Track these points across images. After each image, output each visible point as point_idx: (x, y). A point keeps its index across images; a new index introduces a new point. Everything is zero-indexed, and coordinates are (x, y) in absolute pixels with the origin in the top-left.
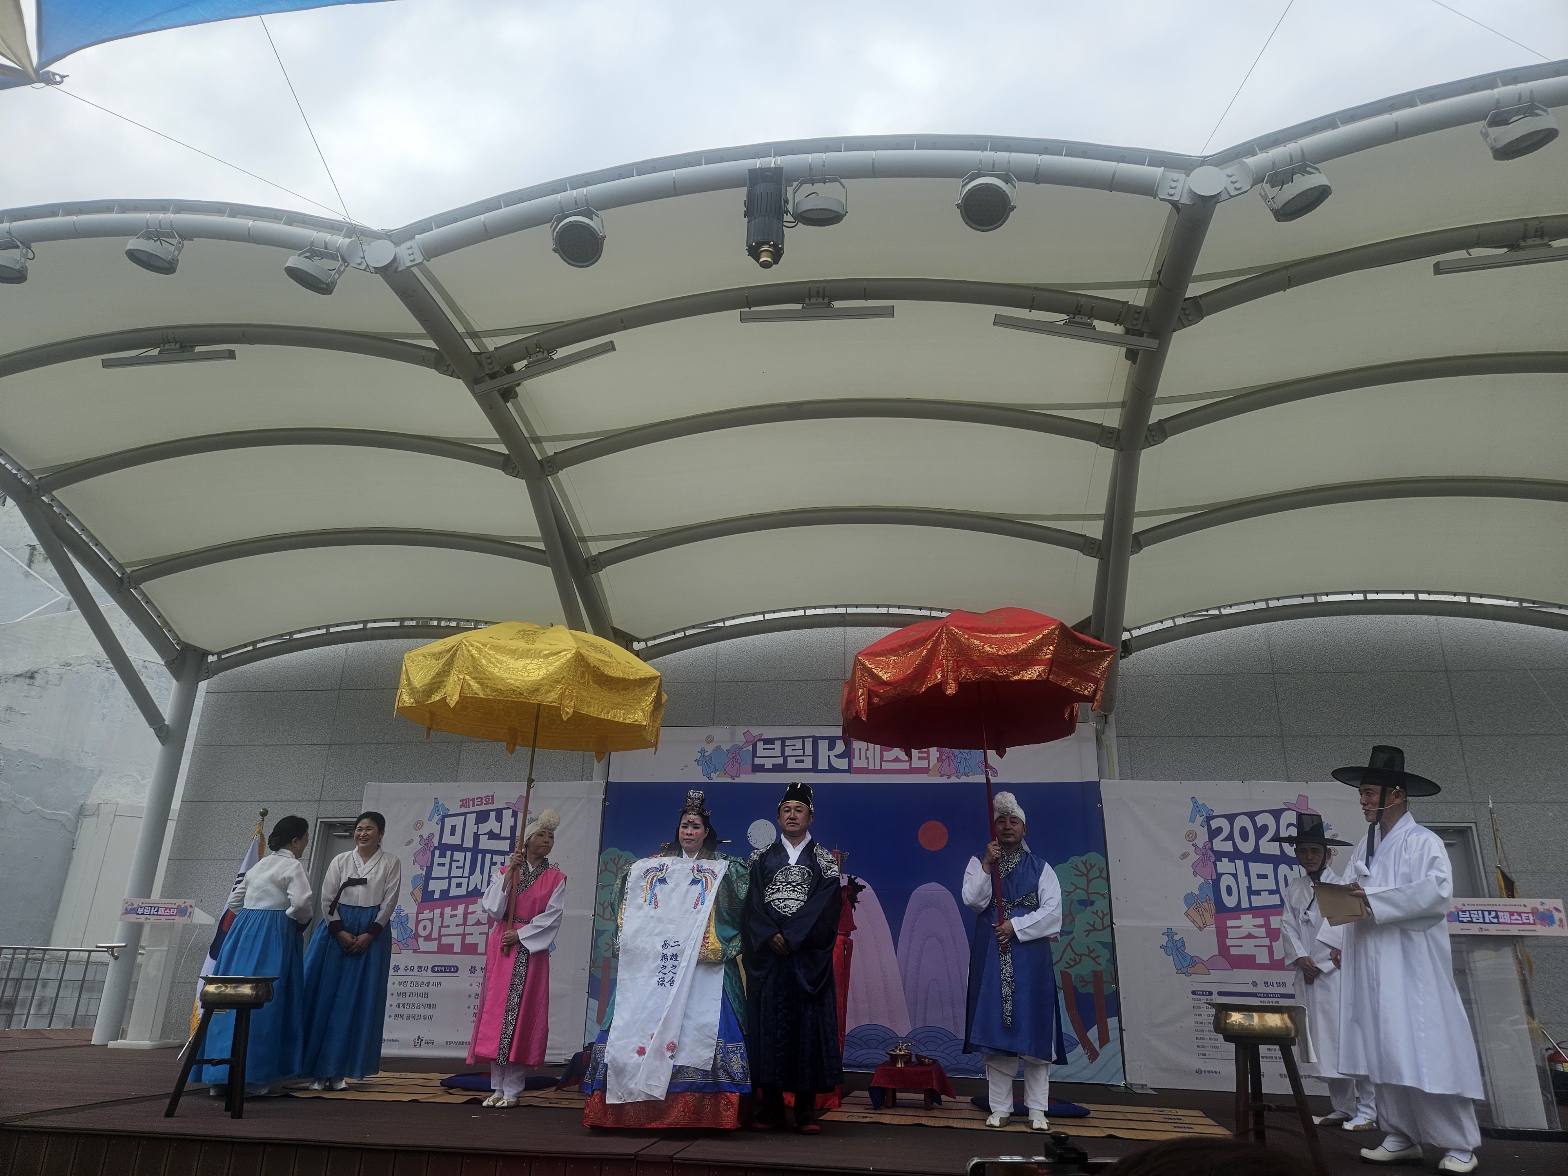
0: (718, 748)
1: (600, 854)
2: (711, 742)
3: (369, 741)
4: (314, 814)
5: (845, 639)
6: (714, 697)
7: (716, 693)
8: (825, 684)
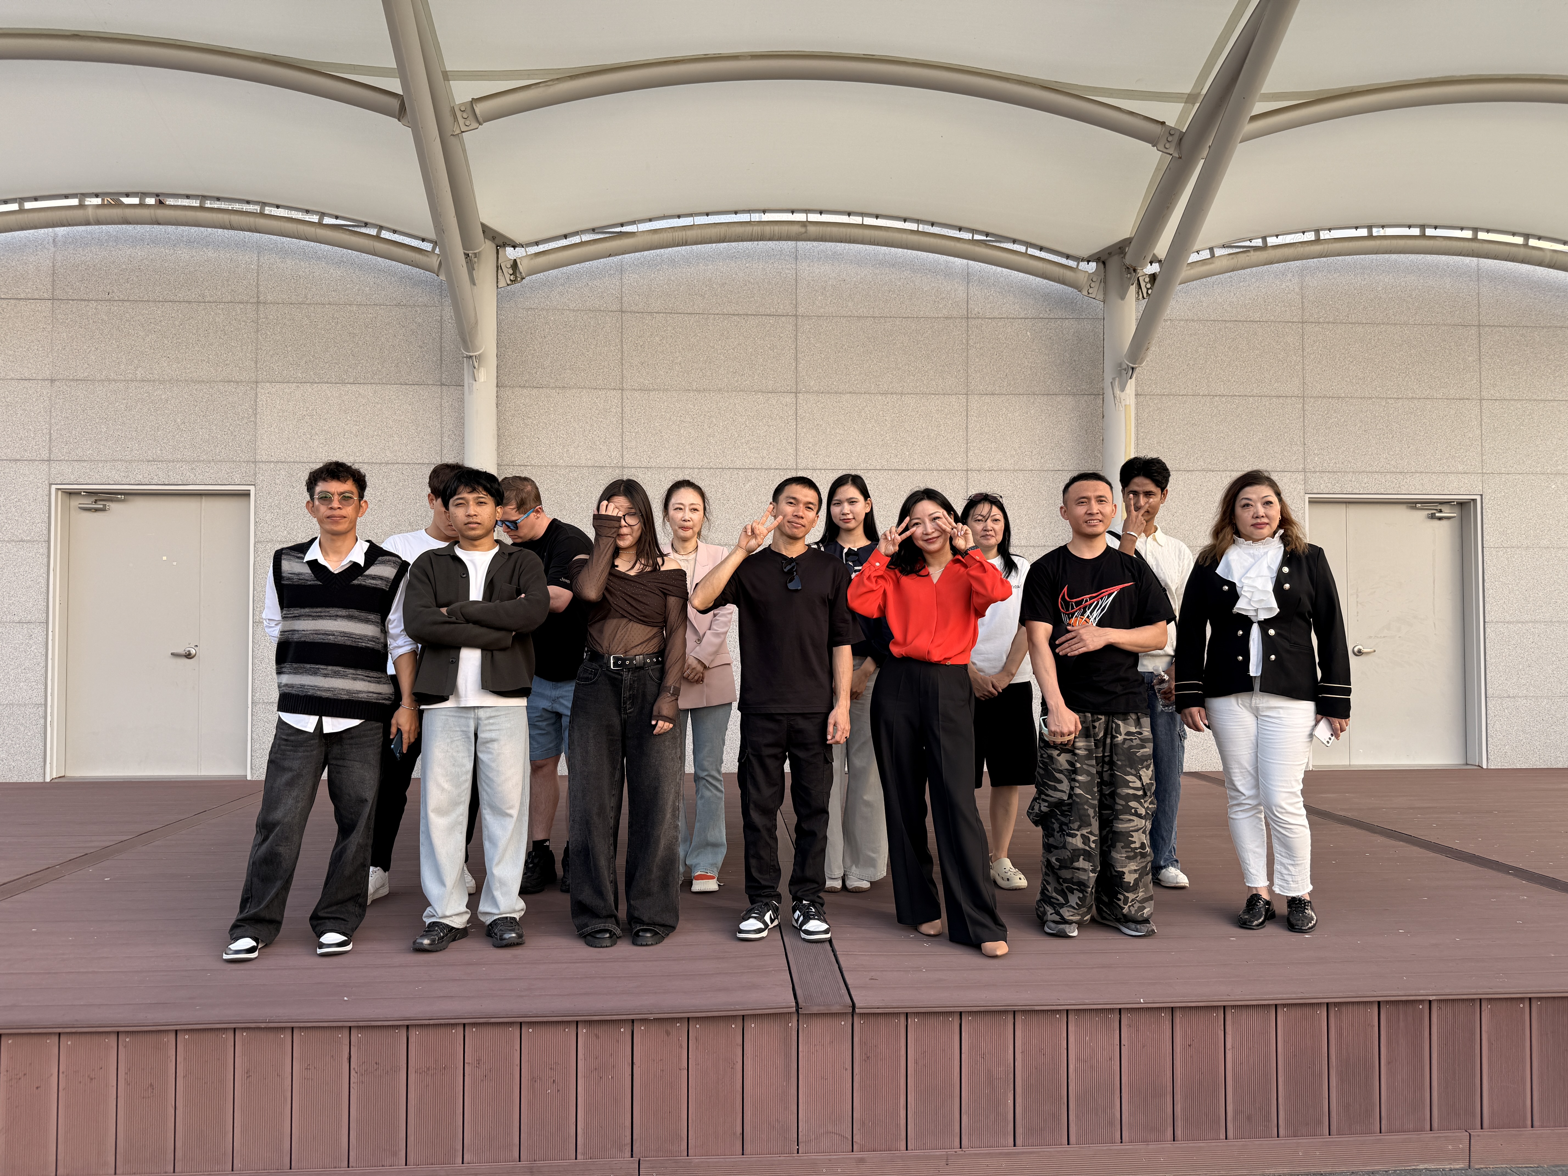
3: (113, 376)
4: (44, 480)
5: (796, 259)
6: (621, 333)
7: (624, 327)
8: (771, 321)
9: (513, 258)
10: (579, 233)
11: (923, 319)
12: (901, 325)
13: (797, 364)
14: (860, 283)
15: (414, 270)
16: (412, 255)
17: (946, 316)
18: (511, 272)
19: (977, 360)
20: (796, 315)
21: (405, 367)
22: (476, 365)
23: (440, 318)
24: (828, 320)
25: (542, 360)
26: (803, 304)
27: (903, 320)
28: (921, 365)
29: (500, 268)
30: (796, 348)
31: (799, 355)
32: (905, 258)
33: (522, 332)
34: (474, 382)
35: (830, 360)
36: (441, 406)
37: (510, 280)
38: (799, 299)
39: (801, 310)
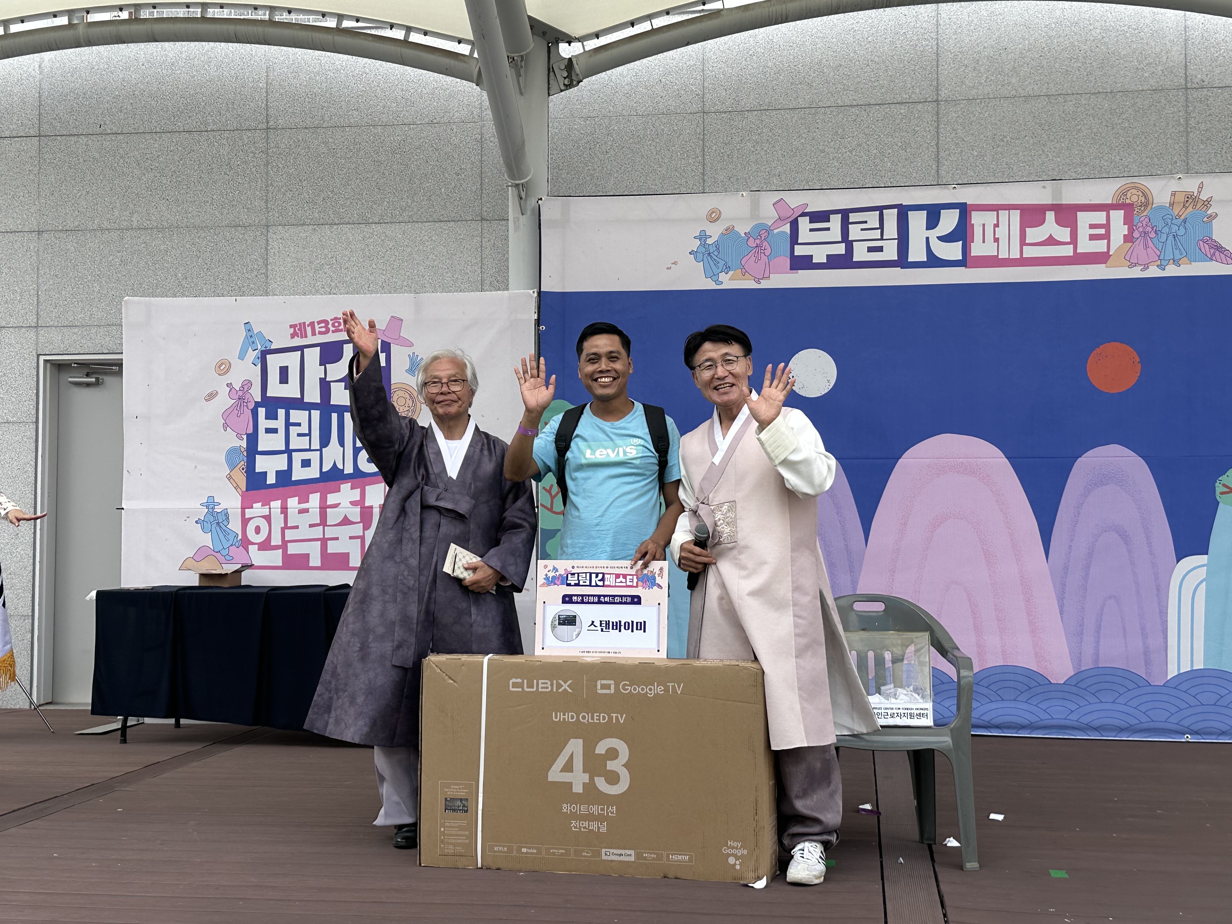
0: (730, 231)
2: (717, 219)
3: (106, 225)
4: (31, 349)
5: (938, 25)
6: (703, 140)
7: (706, 132)
8: (902, 111)
9: (567, 57)
10: (649, 17)
11: (1121, 94)
12: (1089, 105)
13: (938, 167)
14: (1029, 51)
15: (449, 79)
16: (447, 61)
17: (1154, 88)
18: (565, 74)
19: (1202, 147)
20: (937, 101)
21: (439, 200)
22: (523, 195)
23: (480, 136)
24: (983, 104)
25: (603, 182)
26: (947, 85)
27: (1092, 97)
28: (1118, 157)
29: (551, 70)
30: (937, 144)
31: (942, 154)
32: (1093, 13)
33: (579, 147)
34: (521, 216)
35: (985, 159)
36: (481, 246)
37: (564, 84)
38: (942, 79)
39: (944, 93)
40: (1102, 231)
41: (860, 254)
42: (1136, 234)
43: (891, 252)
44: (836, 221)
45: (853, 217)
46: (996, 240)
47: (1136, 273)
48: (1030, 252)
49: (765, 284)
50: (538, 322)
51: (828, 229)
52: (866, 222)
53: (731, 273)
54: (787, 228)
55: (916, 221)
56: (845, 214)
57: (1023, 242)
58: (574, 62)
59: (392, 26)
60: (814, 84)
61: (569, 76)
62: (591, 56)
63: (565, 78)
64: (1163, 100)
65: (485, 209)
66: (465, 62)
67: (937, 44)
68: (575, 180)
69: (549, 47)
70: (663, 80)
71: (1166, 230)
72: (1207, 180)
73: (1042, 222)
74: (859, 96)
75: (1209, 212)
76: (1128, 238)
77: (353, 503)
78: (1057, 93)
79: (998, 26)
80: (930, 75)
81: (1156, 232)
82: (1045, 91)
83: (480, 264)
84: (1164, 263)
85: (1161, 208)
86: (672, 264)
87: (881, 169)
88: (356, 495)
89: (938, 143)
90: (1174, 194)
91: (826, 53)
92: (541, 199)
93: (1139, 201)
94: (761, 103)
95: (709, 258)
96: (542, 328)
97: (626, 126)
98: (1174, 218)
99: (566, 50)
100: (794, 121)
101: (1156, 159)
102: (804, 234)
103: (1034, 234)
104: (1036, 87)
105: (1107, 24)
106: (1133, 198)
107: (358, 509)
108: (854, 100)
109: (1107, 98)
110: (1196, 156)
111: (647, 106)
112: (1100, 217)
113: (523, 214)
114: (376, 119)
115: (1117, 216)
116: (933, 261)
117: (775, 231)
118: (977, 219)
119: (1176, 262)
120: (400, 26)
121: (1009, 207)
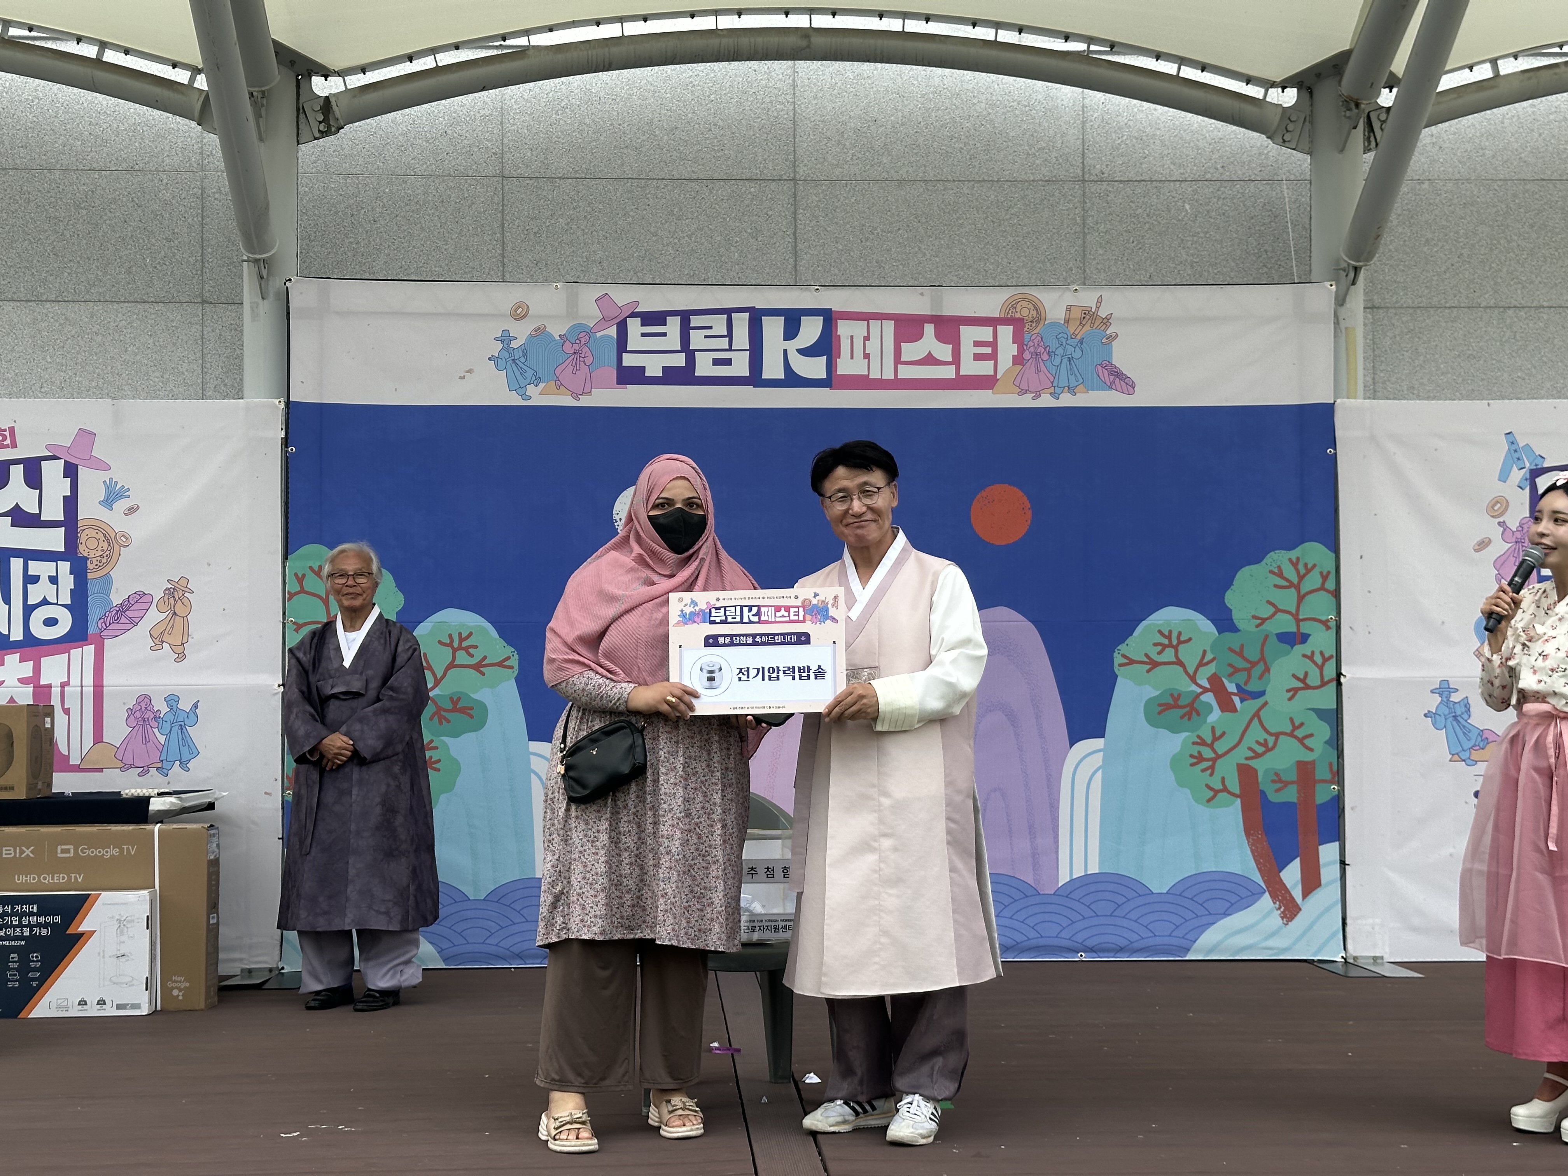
0: (540, 332)
1: (285, 557)
2: (524, 316)
5: (794, 86)
6: (503, 211)
7: (506, 202)
8: (752, 190)
9: (324, 94)
10: (433, 51)
11: (1009, 183)
12: (972, 195)
13: (796, 261)
14: (903, 125)
15: (157, 113)
16: (157, 90)
17: (1047, 178)
18: (321, 118)
19: (1101, 251)
20: (794, 179)
21: (143, 273)
22: (265, 273)
23: (200, 191)
24: (849, 187)
25: (369, 260)
26: (806, 161)
27: (976, 185)
28: (1005, 260)
29: (301, 111)
30: (795, 233)
31: (800, 246)
32: (978, 83)
33: (337, 213)
34: (260, 300)
35: (852, 254)
36: (202, 338)
37: (319, 131)
38: (800, 152)
39: (802, 171)
40: (989, 350)
41: (704, 367)
42: (1027, 355)
43: (741, 367)
44: (673, 326)
45: (695, 321)
46: (867, 356)
47: (1026, 402)
48: (905, 372)
49: (585, 402)
50: (286, 442)
51: (664, 334)
52: (711, 328)
53: (542, 385)
54: (613, 331)
55: (773, 328)
56: (685, 316)
57: (898, 360)
58: (333, 103)
59: (79, 40)
60: (644, 149)
61: (326, 120)
62: (354, 97)
63: (320, 122)
64: (1057, 193)
65: (207, 287)
66: (183, 93)
67: (794, 109)
68: (332, 255)
69: (298, 81)
70: (449, 132)
71: (1060, 351)
72: (1107, 294)
73: (919, 336)
74: (700, 167)
75: (1108, 332)
76: (1018, 360)
77: (23, 681)
78: (935, 179)
79: (867, 92)
80: (786, 148)
81: (1049, 353)
82: (921, 175)
83: (200, 362)
84: (1058, 390)
85: (1054, 324)
86: (467, 372)
87: (727, 260)
88: (27, 670)
89: (796, 230)
90: (1069, 309)
91: (658, 111)
92: (290, 280)
93: (1030, 316)
94: (577, 169)
95: (513, 365)
96: (292, 450)
97: (400, 188)
98: (1069, 338)
99: (320, 86)
100: (618, 195)
101: (1048, 264)
102: (634, 340)
103: (911, 351)
104: (911, 170)
105: (994, 98)
106: (1024, 311)
107: (30, 689)
108: (693, 172)
109: (993, 188)
110: (1094, 262)
111: (428, 163)
112: (985, 333)
113: (263, 298)
114: (53, 161)
115: (1006, 333)
116: (792, 380)
117: (598, 335)
118: (844, 329)
119: (1072, 391)
120: (91, 41)
121: (882, 317)
